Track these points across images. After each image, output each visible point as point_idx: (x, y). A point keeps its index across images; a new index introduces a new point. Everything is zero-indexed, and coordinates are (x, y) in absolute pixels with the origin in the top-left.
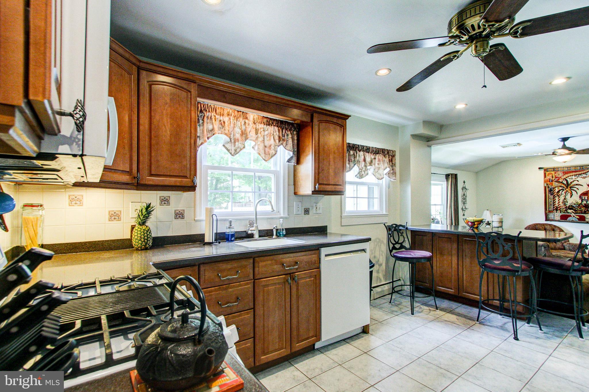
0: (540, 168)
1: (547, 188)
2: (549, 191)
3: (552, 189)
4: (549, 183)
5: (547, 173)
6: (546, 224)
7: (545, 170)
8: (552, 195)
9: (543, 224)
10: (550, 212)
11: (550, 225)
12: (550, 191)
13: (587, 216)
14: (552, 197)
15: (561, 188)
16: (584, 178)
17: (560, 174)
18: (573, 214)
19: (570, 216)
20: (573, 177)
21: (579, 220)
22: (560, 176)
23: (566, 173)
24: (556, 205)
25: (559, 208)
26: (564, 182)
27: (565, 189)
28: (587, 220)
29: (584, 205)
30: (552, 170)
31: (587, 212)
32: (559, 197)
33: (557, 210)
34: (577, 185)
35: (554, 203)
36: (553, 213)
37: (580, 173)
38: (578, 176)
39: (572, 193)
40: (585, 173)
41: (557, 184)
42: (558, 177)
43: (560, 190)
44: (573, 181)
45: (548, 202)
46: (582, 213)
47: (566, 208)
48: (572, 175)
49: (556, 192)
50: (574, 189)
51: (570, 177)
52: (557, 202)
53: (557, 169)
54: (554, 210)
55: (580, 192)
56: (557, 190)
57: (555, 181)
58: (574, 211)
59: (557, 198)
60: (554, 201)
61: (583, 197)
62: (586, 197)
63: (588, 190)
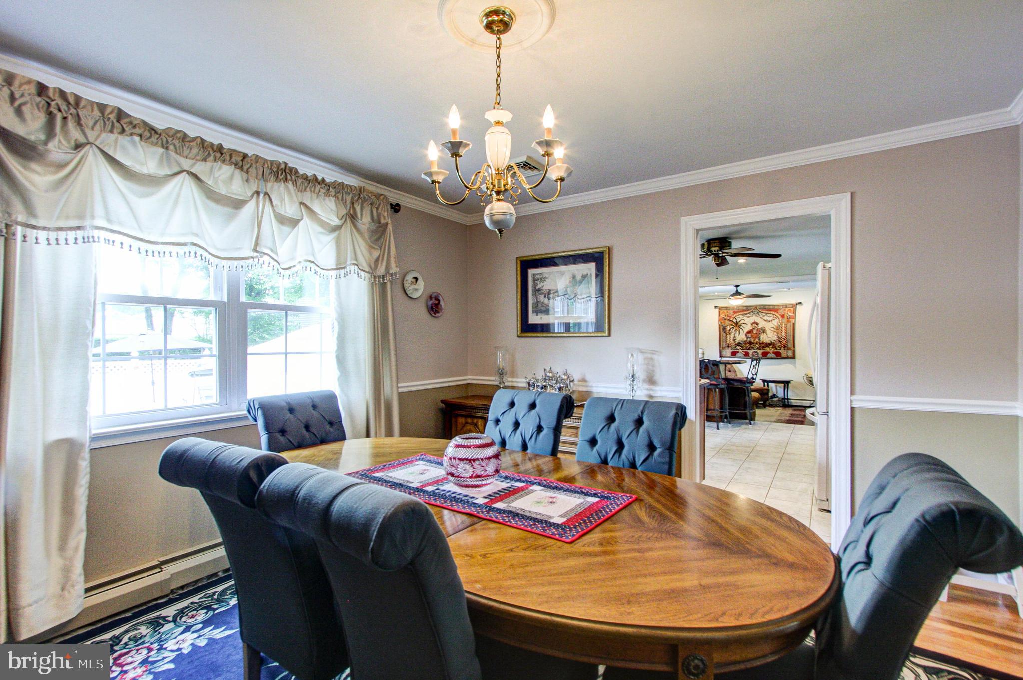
0: (716, 307)
1: (721, 326)
2: (723, 330)
3: (725, 327)
4: (722, 321)
5: (721, 311)
7: (720, 308)
8: (725, 332)
10: (723, 349)
13: (751, 352)
14: (725, 334)
15: (732, 326)
16: (749, 317)
17: (731, 313)
18: (740, 351)
19: (738, 352)
20: (741, 316)
21: (745, 356)
22: (731, 314)
23: (735, 312)
24: (728, 342)
25: (730, 345)
26: (734, 320)
27: (735, 327)
28: (751, 356)
30: (725, 308)
31: (750, 349)
32: (730, 335)
33: (729, 347)
34: (743, 323)
35: (726, 340)
36: (726, 350)
37: (746, 312)
38: (744, 315)
39: (740, 331)
40: (750, 312)
41: (729, 322)
42: (730, 316)
43: (731, 328)
44: (741, 320)
45: (721, 339)
46: (747, 350)
47: (735, 345)
48: (740, 314)
49: (728, 330)
50: (741, 327)
51: (739, 316)
52: (729, 340)
53: (729, 308)
54: (726, 347)
56: (729, 328)
57: (727, 320)
58: (741, 348)
59: (728, 336)
60: (726, 338)
61: (748, 334)
62: (750, 335)
63: (751, 328)
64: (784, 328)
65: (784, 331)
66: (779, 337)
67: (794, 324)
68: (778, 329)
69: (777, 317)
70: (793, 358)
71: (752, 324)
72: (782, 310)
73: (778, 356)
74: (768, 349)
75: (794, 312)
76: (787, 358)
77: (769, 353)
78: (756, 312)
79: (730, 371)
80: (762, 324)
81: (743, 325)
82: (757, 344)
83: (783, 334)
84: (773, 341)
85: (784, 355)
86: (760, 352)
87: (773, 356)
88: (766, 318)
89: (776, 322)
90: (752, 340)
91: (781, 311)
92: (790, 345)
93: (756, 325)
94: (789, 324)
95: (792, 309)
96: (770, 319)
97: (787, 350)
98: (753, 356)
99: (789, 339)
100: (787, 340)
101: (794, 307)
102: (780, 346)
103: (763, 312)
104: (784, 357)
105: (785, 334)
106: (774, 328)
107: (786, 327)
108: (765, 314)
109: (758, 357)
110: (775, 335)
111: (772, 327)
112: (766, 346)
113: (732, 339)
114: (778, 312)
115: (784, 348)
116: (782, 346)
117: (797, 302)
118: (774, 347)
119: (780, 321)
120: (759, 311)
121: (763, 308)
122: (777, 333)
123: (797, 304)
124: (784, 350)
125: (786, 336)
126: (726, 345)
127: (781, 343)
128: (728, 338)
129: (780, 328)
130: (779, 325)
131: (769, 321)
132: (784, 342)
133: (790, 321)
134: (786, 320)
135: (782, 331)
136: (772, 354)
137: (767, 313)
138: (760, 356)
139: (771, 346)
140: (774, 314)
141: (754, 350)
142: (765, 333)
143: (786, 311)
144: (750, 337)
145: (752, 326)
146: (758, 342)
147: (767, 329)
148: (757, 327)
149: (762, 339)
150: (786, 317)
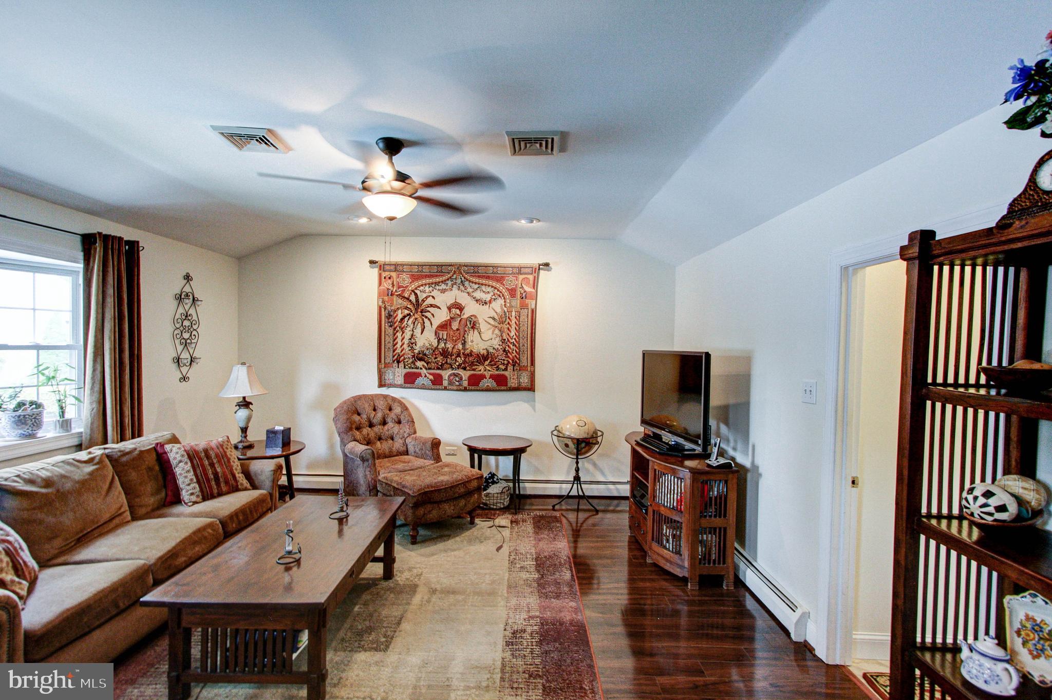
0: (372, 262)
1: (383, 310)
3: (392, 313)
4: (386, 298)
5: (384, 274)
6: (377, 395)
7: (380, 266)
8: (391, 326)
9: (371, 398)
10: (387, 365)
11: (385, 397)
12: (388, 319)
13: (446, 374)
14: (390, 331)
15: (406, 312)
16: (443, 291)
17: (405, 279)
18: (424, 371)
19: (419, 375)
20: (427, 289)
21: (434, 383)
22: (406, 283)
23: (415, 278)
24: (398, 351)
25: (403, 358)
26: (413, 298)
27: (414, 315)
28: (445, 383)
29: (441, 350)
30: (392, 268)
31: (446, 366)
32: (403, 333)
33: (398, 362)
34: (431, 306)
35: (394, 346)
36: (392, 369)
37: (438, 280)
38: (433, 286)
39: (424, 323)
40: (445, 281)
41: (400, 301)
42: (403, 287)
43: (405, 317)
44: (426, 298)
45: (383, 343)
46: (438, 369)
47: (413, 356)
48: (425, 285)
49: (399, 320)
50: (428, 314)
51: (422, 288)
52: (400, 344)
53: (401, 268)
54: (394, 361)
55: (437, 322)
56: (400, 316)
57: (397, 295)
58: (426, 365)
59: (399, 334)
60: (394, 340)
61: (441, 333)
62: (445, 333)
63: (449, 318)
64: (513, 322)
65: (514, 326)
66: (503, 341)
67: (534, 312)
68: (502, 320)
69: (501, 295)
70: (531, 388)
71: (449, 309)
72: (511, 278)
73: (501, 383)
74: (481, 367)
75: (535, 285)
76: (519, 388)
77: (483, 377)
78: (459, 281)
79: (399, 422)
80: (471, 309)
81: (431, 309)
82: (458, 355)
83: (513, 333)
84: (491, 350)
85: (512, 383)
86: (465, 375)
87: (491, 383)
88: (479, 295)
89: (498, 305)
90: (449, 346)
91: (510, 281)
92: (525, 361)
93: (458, 312)
94: (523, 312)
95: (531, 277)
96: (487, 297)
97: (520, 370)
98: (451, 383)
99: (524, 345)
100: (519, 349)
101: (535, 273)
102: (506, 362)
103: (473, 282)
104: (513, 385)
105: (516, 334)
106: (494, 319)
107: (518, 317)
108: (477, 286)
109: (460, 385)
110: (497, 335)
111: (491, 317)
112: (478, 361)
113: (406, 343)
114: (504, 282)
115: (514, 366)
116: (511, 361)
117: (541, 262)
118: (493, 363)
119: (508, 305)
120: (465, 278)
121: (473, 273)
122: (500, 331)
123: (541, 267)
124: (514, 370)
125: (517, 340)
126: (394, 357)
127: (509, 354)
128: (399, 340)
129: (508, 320)
130: (504, 312)
131: (486, 303)
132: (514, 352)
133: (528, 304)
134: (519, 301)
135: (510, 328)
136: (489, 378)
137: (482, 284)
138: (465, 383)
139: (489, 361)
140: (495, 288)
141: (453, 369)
142: (476, 331)
143: (520, 282)
144: (445, 338)
145: (450, 312)
146: (462, 351)
147: (481, 320)
148: (460, 316)
149: (469, 345)
150: (519, 296)
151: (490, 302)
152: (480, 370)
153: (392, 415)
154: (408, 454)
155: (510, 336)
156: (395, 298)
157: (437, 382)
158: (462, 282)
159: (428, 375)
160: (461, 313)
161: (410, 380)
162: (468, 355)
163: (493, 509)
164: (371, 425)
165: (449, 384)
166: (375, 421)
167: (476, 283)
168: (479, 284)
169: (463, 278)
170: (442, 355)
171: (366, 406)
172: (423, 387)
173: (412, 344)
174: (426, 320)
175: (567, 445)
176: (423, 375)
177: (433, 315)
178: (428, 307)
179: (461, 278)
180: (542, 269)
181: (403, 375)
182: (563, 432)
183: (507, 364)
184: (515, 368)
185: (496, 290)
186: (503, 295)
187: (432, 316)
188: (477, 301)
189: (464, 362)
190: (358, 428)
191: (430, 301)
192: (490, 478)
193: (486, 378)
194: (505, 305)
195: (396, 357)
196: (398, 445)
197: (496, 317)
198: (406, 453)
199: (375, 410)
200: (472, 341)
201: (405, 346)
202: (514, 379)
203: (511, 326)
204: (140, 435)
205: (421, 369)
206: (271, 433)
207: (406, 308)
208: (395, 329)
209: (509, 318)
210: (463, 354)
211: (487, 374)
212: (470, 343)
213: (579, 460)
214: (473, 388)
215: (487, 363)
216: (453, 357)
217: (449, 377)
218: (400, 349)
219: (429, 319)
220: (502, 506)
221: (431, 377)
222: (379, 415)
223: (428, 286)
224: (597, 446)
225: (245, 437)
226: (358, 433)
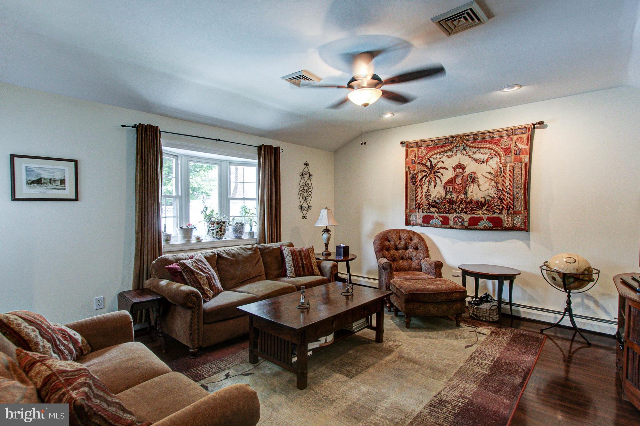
0: (402, 143)
1: (409, 174)
3: (415, 176)
4: (411, 166)
5: (410, 150)
7: (407, 145)
8: (414, 184)
10: (411, 211)
11: (408, 231)
12: (412, 180)
13: (451, 217)
14: (414, 187)
15: (424, 174)
16: (450, 157)
17: (424, 151)
18: (436, 215)
19: (432, 217)
20: (438, 156)
21: (443, 223)
22: (424, 154)
23: (429, 150)
24: (419, 201)
25: (422, 205)
26: (428, 164)
27: (429, 176)
28: (451, 223)
29: (448, 199)
30: (415, 145)
31: (451, 211)
32: (422, 188)
33: (419, 208)
34: (441, 168)
35: (416, 198)
36: (415, 213)
37: (446, 149)
38: (443, 154)
39: (436, 180)
40: (451, 149)
41: (420, 167)
42: (422, 157)
43: (423, 177)
44: (438, 163)
45: (409, 196)
46: (446, 213)
47: (429, 204)
48: (437, 153)
49: (419, 180)
50: (439, 174)
51: (434, 156)
52: (420, 196)
53: (420, 144)
54: (416, 208)
55: (445, 179)
56: (420, 177)
57: (418, 163)
58: (437, 210)
59: (419, 190)
60: (416, 194)
61: (448, 187)
62: (451, 187)
63: (454, 175)
64: (508, 173)
65: (508, 178)
66: (498, 190)
67: (528, 166)
68: (498, 174)
69: (497, 154)
70: (526, 228)
71: (454, 169)
72: (506, 139)
73: (497, 224)
74: (480, 212)
75: (530, 142)
76: (513, 229)
77: (481, 219)
78: (462, 148)
79: (417, 249)
80: (471, 167)
81: (441, 171)
82: (461, 203)
83: (507, 184)
84: (488, 198)
85: (507, 223)
86: (466, 217)
87: (488, 224)
88: (477, 156)
89: (494, 163)
90: (454, 196)
91: (505, 142)
92: (520, 205)
93: (461, 170)
94: (518, 166)
95: (525, 136)
96: (485, 157)
97: (514, 213)
98: (455, 223)
99: (517, 193)
100: (513, 196)
101: (529, 132)
102: (501, 207)
103: (473, 147)
104: (508, 226)
105: (510, 184)
106: (490, 173)
107: (512, 171)
108: (476, 149)
109: (462, 225)
110: (493, 186)
111: (488, 173)
112: (477, 207)
113: (423, 195)
114: (499, 144)
115: (508, 210)
116: (505, 207)
117: (534, 122)
118: (489, 208)
119: (503, 161)
120: (466, 145)
121: (473, 140)
122: (496, 182)
123: (536, 126)
124: (508, 214)
125: (511, 189)
126: (416, 205)
127: (504, 201)
128: (419, 193)
129: (503, 173)
130: (500, 167)
131: (484, 162)
132: (508, 199)
133: (521, 159)
134: (513, 157)
135: (505, 180)
136: (486, 220)
137: (481, 148)
138: (467, 224)
139: (486, 207)
140: (492, 149)
141: (457, 213)
142: (475, 184)
143: (514, 142)
144: (451, 190)
145: (455, 171)
146: (464, 200)
147: (479, 175)
148: (463, 173)
149: (469, 195)
150: (513, 154)
151: (487, 161)
152: (479, 214)
153: (412, 243)
154: (421, 271)
155: (505, 187)
156: (416, 165)
157: (445, 223)
158: (464, 148)
159: (438, 217)
160: (463, 171)
161: (427, 221)
162: (469, 202)
163: (482, 321)
164: (397, 249)
165: (454, 224)
166: (399, 246)
167: (475, 148)
168: (478, 148)
169: (465, 145)
170: (448, 202)
171: (394, 236)
172: (435, 226)
173: (428, 196)
174: (437, 179)
175: (554, 279)
176: (435, 217)
177: (442, 174)
178: (439, 169)
179: (464, 146)
180: (537, 128)
181: (422, 216)
182: (551, 266)
183: (502, 209)
184: (509, 212)
185: (492, 151)
186: (498, 154)
187: (441, 176)
188: (476, 161)
189: (466, 208)
190: (388, 249)
191: (440, 164)
192: (484, 297)
193: (483, 220)
194: (500, 161)
195: (417, 205)
196: (415, 263)
197: (492, 172)
198: (421, 270)
199: (400, 239)
200: (472, 192)
201: (423, 197)
202: (508, 221)
203: (505, 178)
204: (280, 241)
205: (434, 213)
206: (338, 248)
207: (424, 171)
208: (417, 186)
209: (504, 172)
210: (465, 201)
211: (485, 217)
212: (470, 194)
213: (571, 294)
214: (473, 227)
215: (484, 208)
216: (457, 204)
217: (454, 219)
218: (420, 200)
219: (439, 178)
220: (491, 320)
221: (441, 219)
222: (403, 243)
223: (438, 154)
224: (591, 284)
225: (327, 249)
226: (387, 253)
